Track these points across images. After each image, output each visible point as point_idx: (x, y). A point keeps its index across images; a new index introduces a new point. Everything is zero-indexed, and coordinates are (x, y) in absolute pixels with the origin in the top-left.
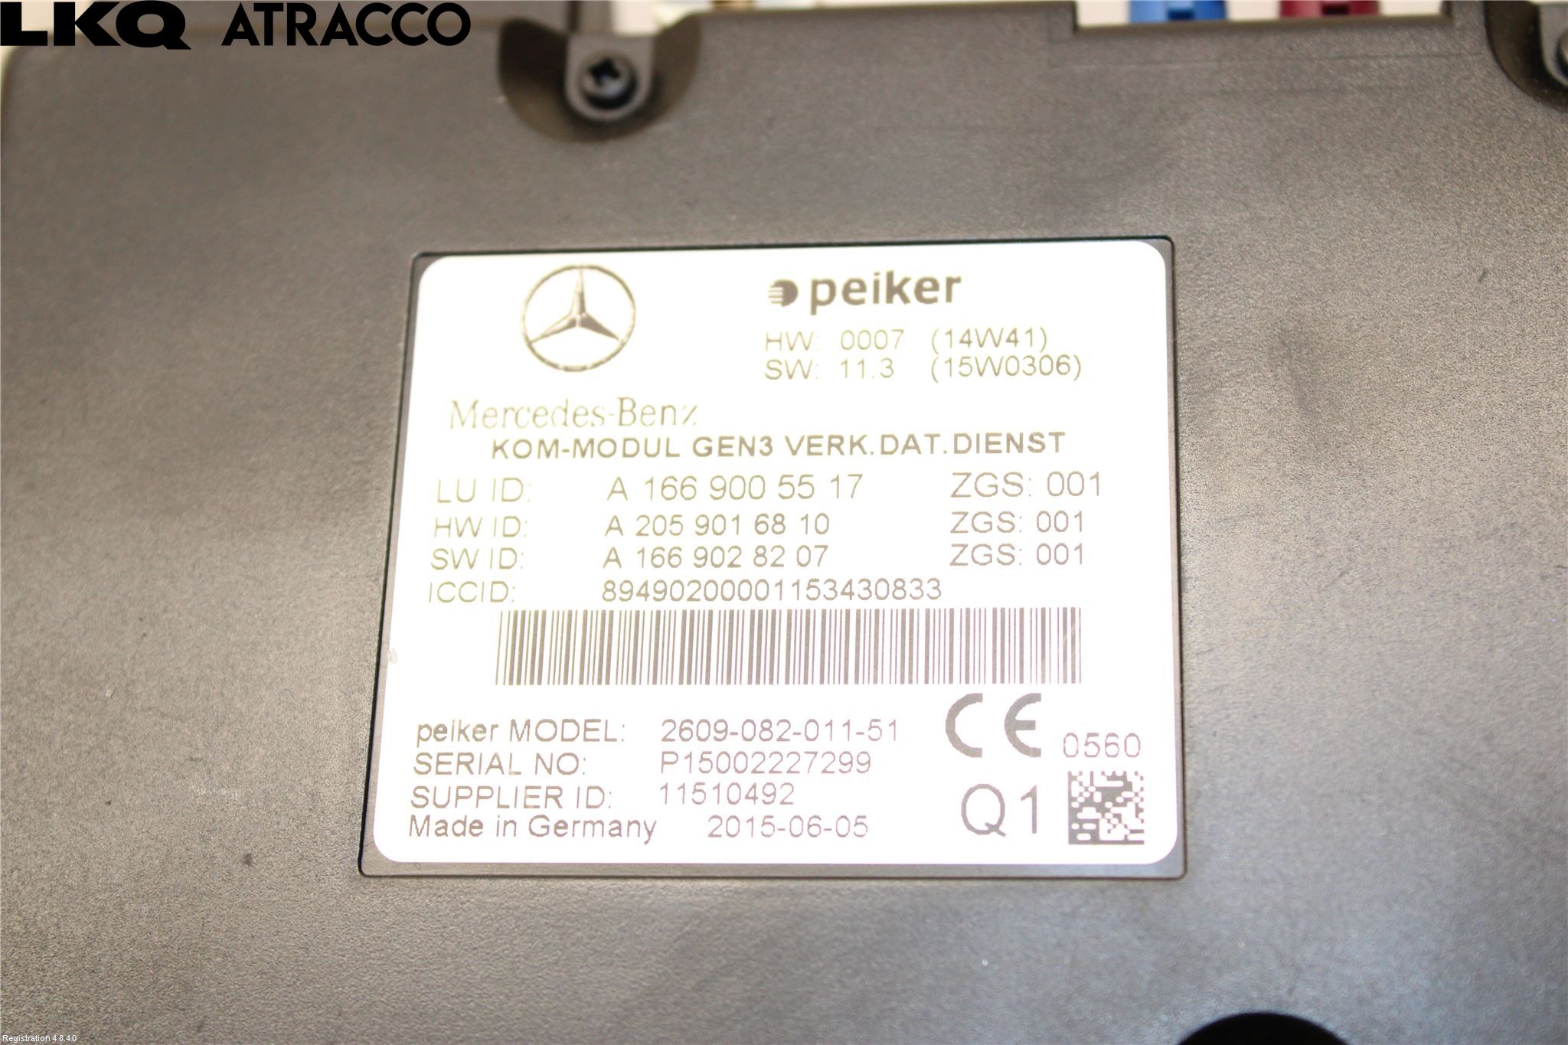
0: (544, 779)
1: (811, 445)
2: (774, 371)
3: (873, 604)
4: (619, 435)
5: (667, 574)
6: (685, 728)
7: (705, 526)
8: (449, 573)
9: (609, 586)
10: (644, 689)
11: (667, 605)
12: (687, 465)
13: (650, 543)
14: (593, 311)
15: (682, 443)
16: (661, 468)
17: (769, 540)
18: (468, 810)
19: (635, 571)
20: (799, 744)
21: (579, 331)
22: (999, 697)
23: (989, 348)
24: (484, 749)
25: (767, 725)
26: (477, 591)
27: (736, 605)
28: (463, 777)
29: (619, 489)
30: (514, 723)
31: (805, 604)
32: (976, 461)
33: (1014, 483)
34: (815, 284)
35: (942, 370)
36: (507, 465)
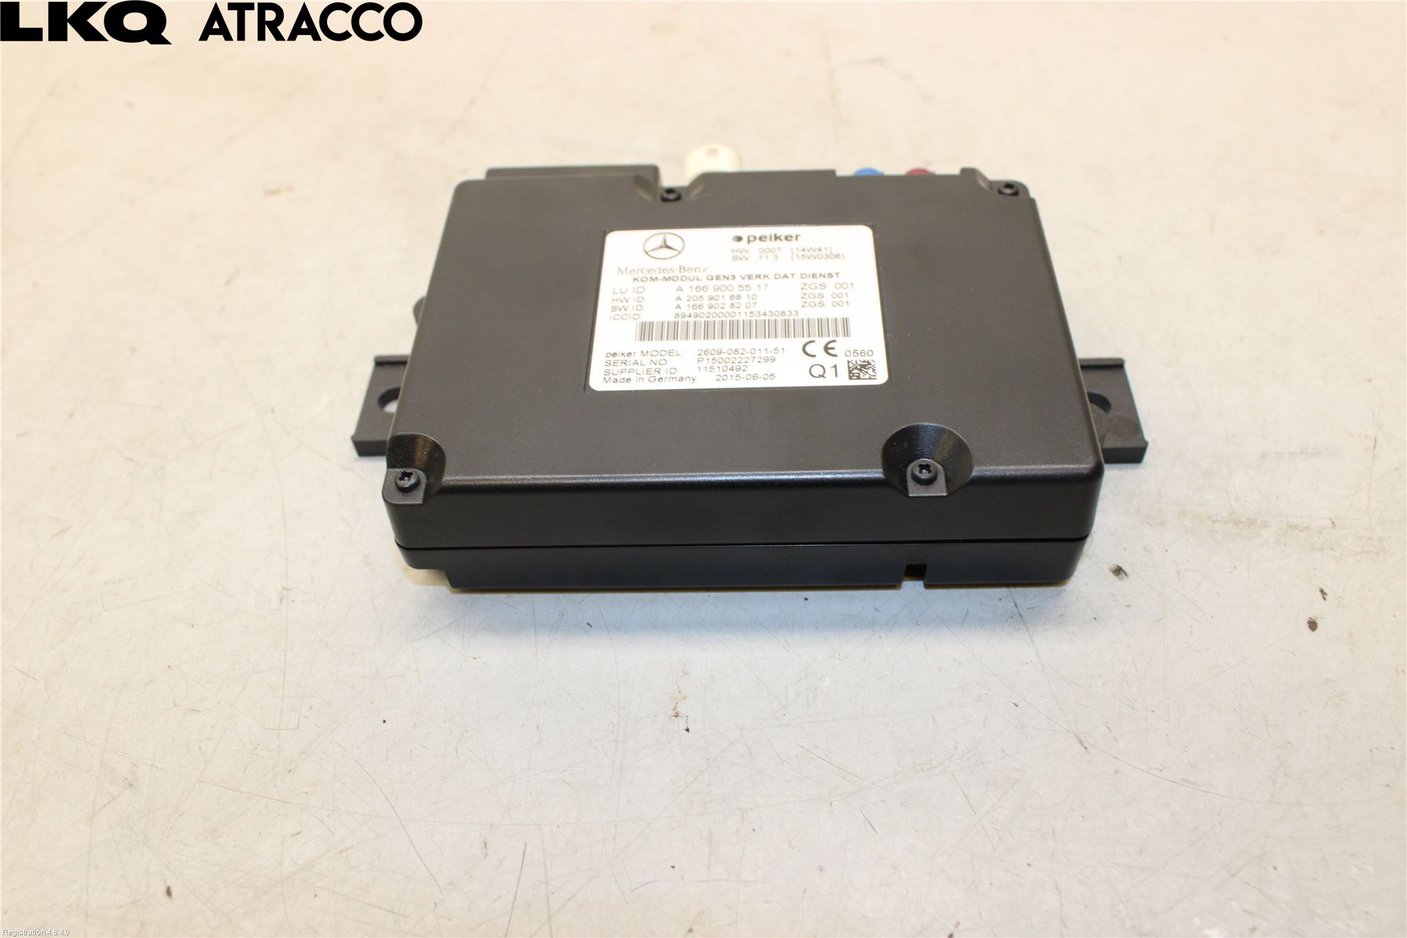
0: (654, 366)
1: (750, 277)
2: (735, 258)
3: (774, 318)
4: (680, 275)
5: (698, 311)
6: (706, 352)
7: (711, 298)
8: (618, 312)
9: (677, 315)
10: (691, 342)
11: (698, 319)
12: (704, 282)
13: (692, 303)
14: (669, 244)
15: (703, 276)
16: (695, 284)
17: (735, 301)
18: (626, 376)
19: (686, 310)
20: (749, 355)
21: (664, 249)
22: (821, 342)
23: (812, 252)
24: (632, 359)
25: (736, 351)
26: (628, 317)
27: (724, 319)
28: (623, 367)
29: (680, 289)
30: (642, 352)
31: (749, 318)
32: (809, 280)
33: (823, 286)
34: (749, 237)
35: (795, 258)
36: (637, 284)
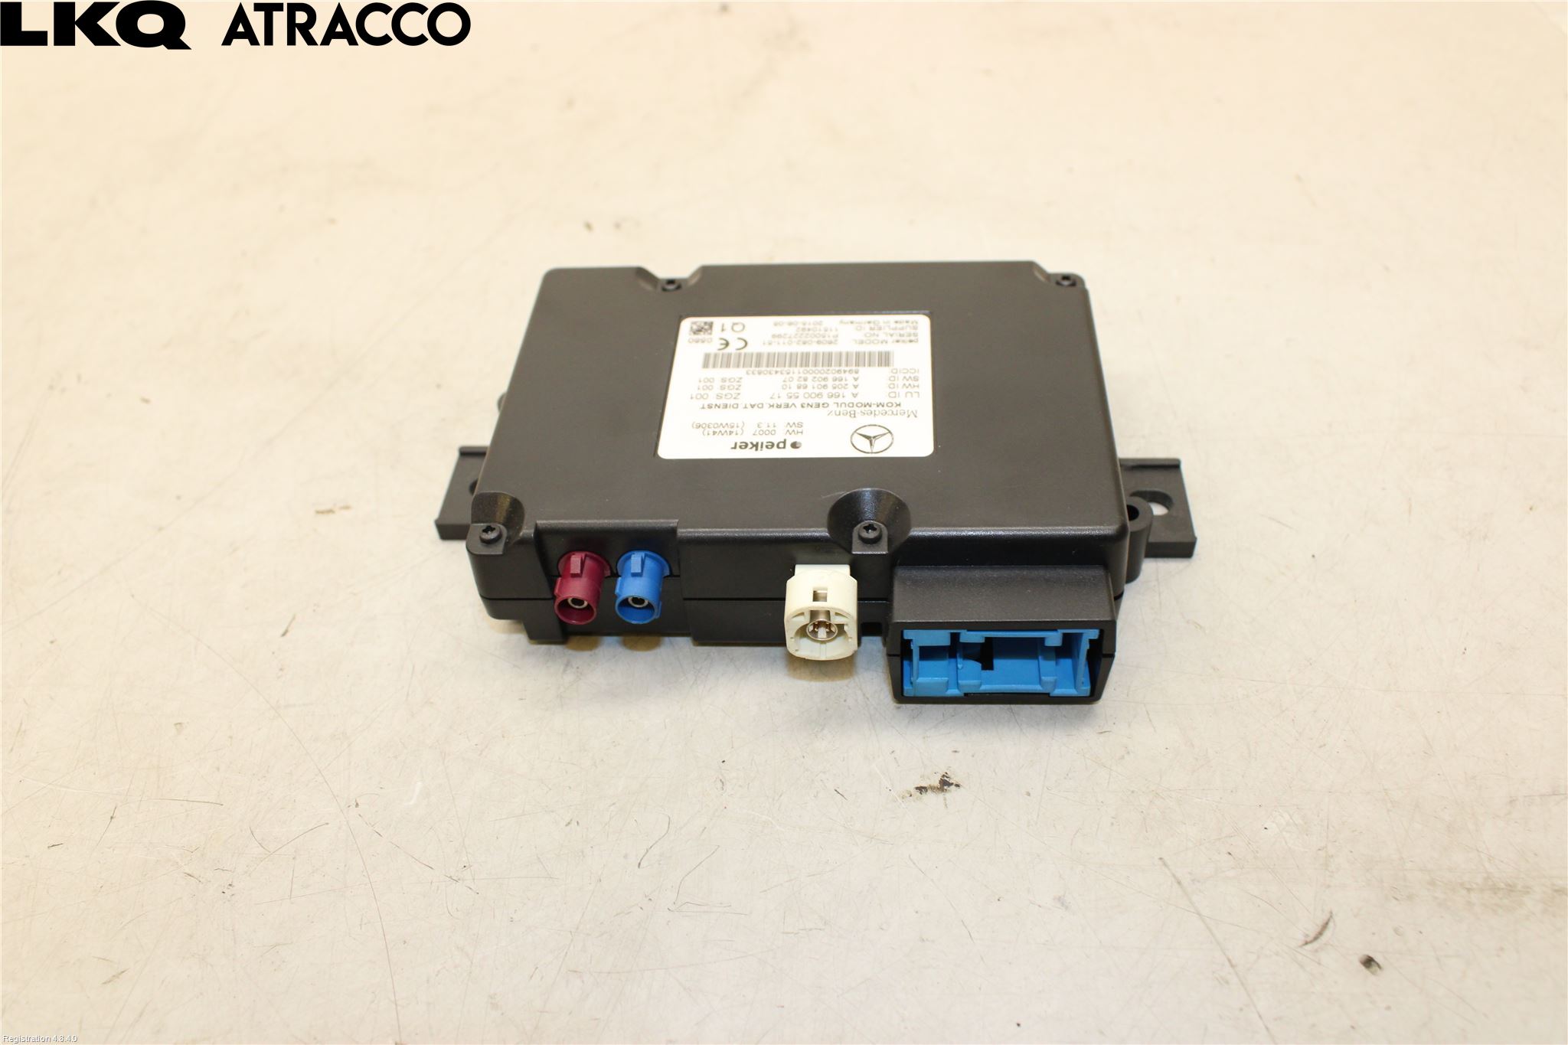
0: (876, 332)
1: (787, 406)
2: (800, 425)
3: (768, 369)
4: (855, 408)
5: (837, 375)
7: (825, 386)
8: (912, 376)
9: (857, 372)
11: (837, 368)
12: (831, 401)
13: (843, 382)
14: (868, 441)
15: (833, 407)
16: (840, 400)
17: (803, 383)
18: (899, 326)
19: (850, 377)
20: (794, 340)
21: (872, 435)
22: (731, 349)
23: (723, 430)
24: (896, 338)
25: (804, 343)
26: (902, 371)
27: (814, 369)
28: (902, 332)
29: (855, 395)
30: (887, 343)
31: (791, 369)
32: (731, 402)
33: (719, 397)
35: (740, 425)
36: (894, 400)
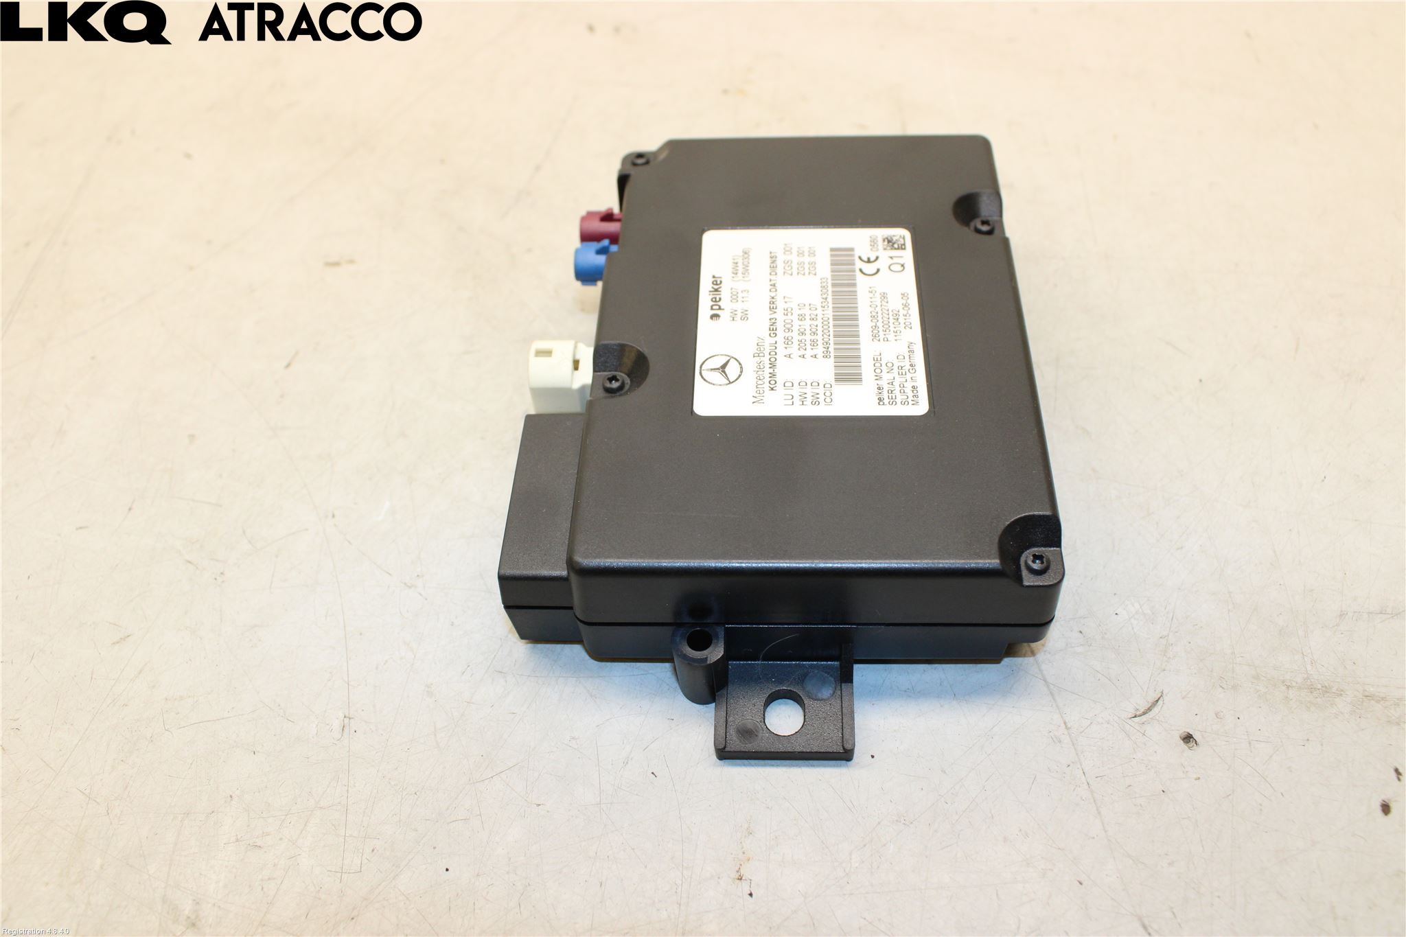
0: (896, 371)
1: (772, 308)
3: (829, 292)
4: (768, 356)
5: (820, 342)
6: (875, 336)
7: (802, 334)
8: (820, 400)
9: (825, 356)
10: (862, 346)
11: (831, 342)
12: (779, 339)
13: (809, 347)
14: (718, 367)
15: (769, 340)
16: (781, 346)
17: (808, 317)
18: (908, 391)
19: (820, 350)
20: (879, 309)
21: (727, 370)
22: (860, 264)
24: (886, 387)
25: (873, 316)
26: (827, 392)
27: (831, 324)
28: (897, 392)
29: (788, 356)
30: (876, 379)
31: (830, 308)
32: (780, 270)
33: (787, 262)
34: (713, 309)
36: (779, 385)
